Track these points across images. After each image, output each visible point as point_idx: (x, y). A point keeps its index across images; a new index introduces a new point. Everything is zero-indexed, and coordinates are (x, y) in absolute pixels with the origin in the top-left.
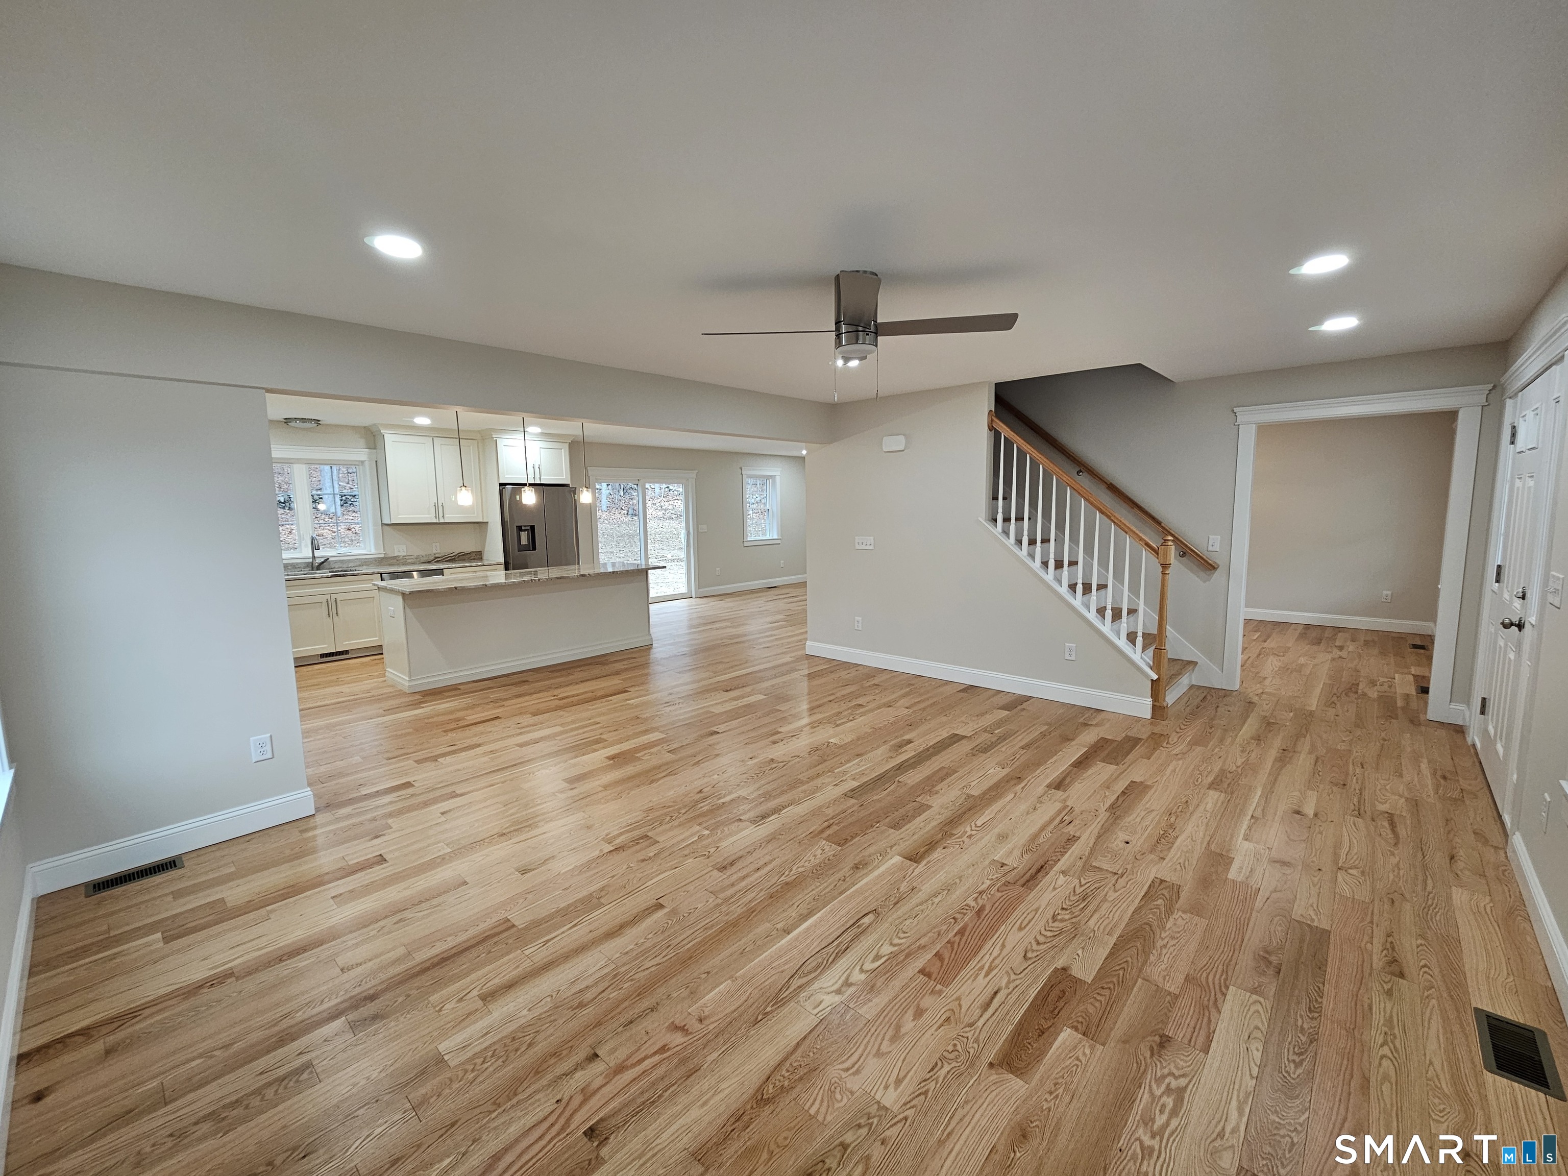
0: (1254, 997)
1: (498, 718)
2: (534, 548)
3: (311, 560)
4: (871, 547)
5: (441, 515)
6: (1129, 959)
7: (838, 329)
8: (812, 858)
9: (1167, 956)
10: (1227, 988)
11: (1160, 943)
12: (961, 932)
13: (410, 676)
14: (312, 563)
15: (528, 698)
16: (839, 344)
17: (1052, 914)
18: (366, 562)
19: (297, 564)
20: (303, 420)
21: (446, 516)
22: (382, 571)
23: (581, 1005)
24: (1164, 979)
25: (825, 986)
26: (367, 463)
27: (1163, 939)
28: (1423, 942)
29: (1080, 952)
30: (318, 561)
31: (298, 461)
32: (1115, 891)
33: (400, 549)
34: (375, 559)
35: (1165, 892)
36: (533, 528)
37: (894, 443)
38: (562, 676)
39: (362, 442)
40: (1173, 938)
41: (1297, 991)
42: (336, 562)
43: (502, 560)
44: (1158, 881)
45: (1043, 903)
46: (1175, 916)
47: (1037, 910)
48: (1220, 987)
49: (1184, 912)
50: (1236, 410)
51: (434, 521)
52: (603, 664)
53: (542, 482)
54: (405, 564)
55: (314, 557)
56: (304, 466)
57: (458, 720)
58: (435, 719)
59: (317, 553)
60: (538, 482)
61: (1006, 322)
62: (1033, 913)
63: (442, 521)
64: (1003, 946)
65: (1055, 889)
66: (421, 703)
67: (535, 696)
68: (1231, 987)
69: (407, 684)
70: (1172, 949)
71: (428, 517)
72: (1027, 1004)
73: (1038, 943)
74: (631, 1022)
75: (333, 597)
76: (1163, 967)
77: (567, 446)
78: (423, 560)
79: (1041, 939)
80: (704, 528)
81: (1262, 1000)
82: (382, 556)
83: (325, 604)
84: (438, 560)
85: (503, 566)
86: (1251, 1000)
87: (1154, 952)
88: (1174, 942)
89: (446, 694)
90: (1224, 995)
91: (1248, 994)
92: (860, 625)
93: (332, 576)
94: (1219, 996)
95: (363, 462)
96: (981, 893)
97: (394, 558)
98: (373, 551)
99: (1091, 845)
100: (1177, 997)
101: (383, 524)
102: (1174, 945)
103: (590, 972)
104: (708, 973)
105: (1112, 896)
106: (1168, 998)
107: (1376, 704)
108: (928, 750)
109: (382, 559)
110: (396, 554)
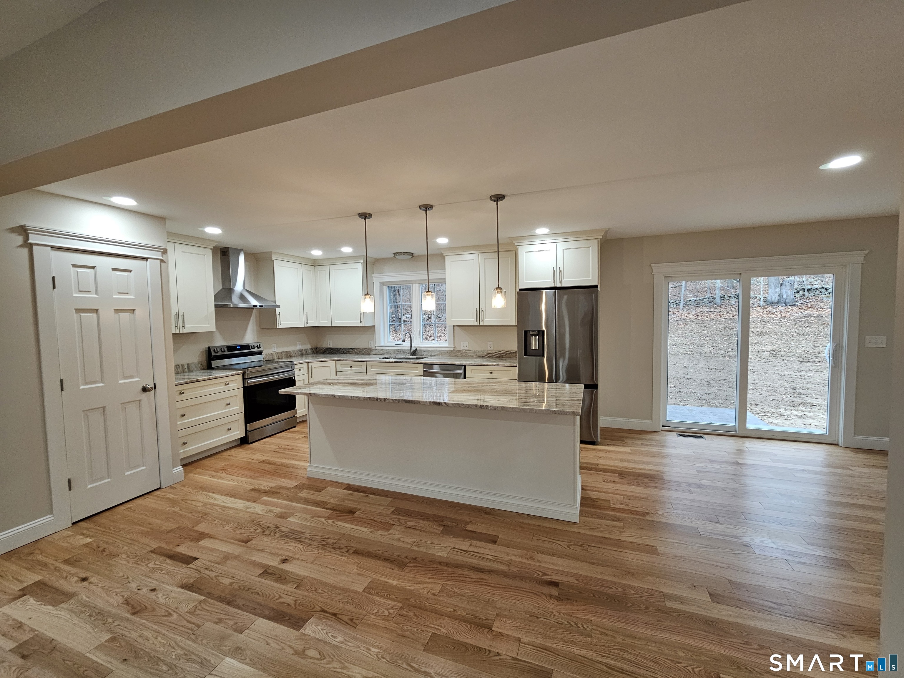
2: (543, 354)
5: (480, 319)
18: (442, 353)
19: (405, 350)
20: (403, 253)
21: (485, 319)
30: (413, 349)
33: (464, 345)
34: (448, 351)
36: (543, 333)
42: (425, 351)
51: (476, 324)
53: (563, 285)
55: (411, 346)
56: (418, 285)
60: (559, 285)
63: (482, 324)
71: (472, 321)
77: (597, 243)
78: (478, 354)
82: (453, 349)
84: (489, 356)
97: (459, 351)
98: (447, 345)
109: (452, 351)
110: (462, 348)
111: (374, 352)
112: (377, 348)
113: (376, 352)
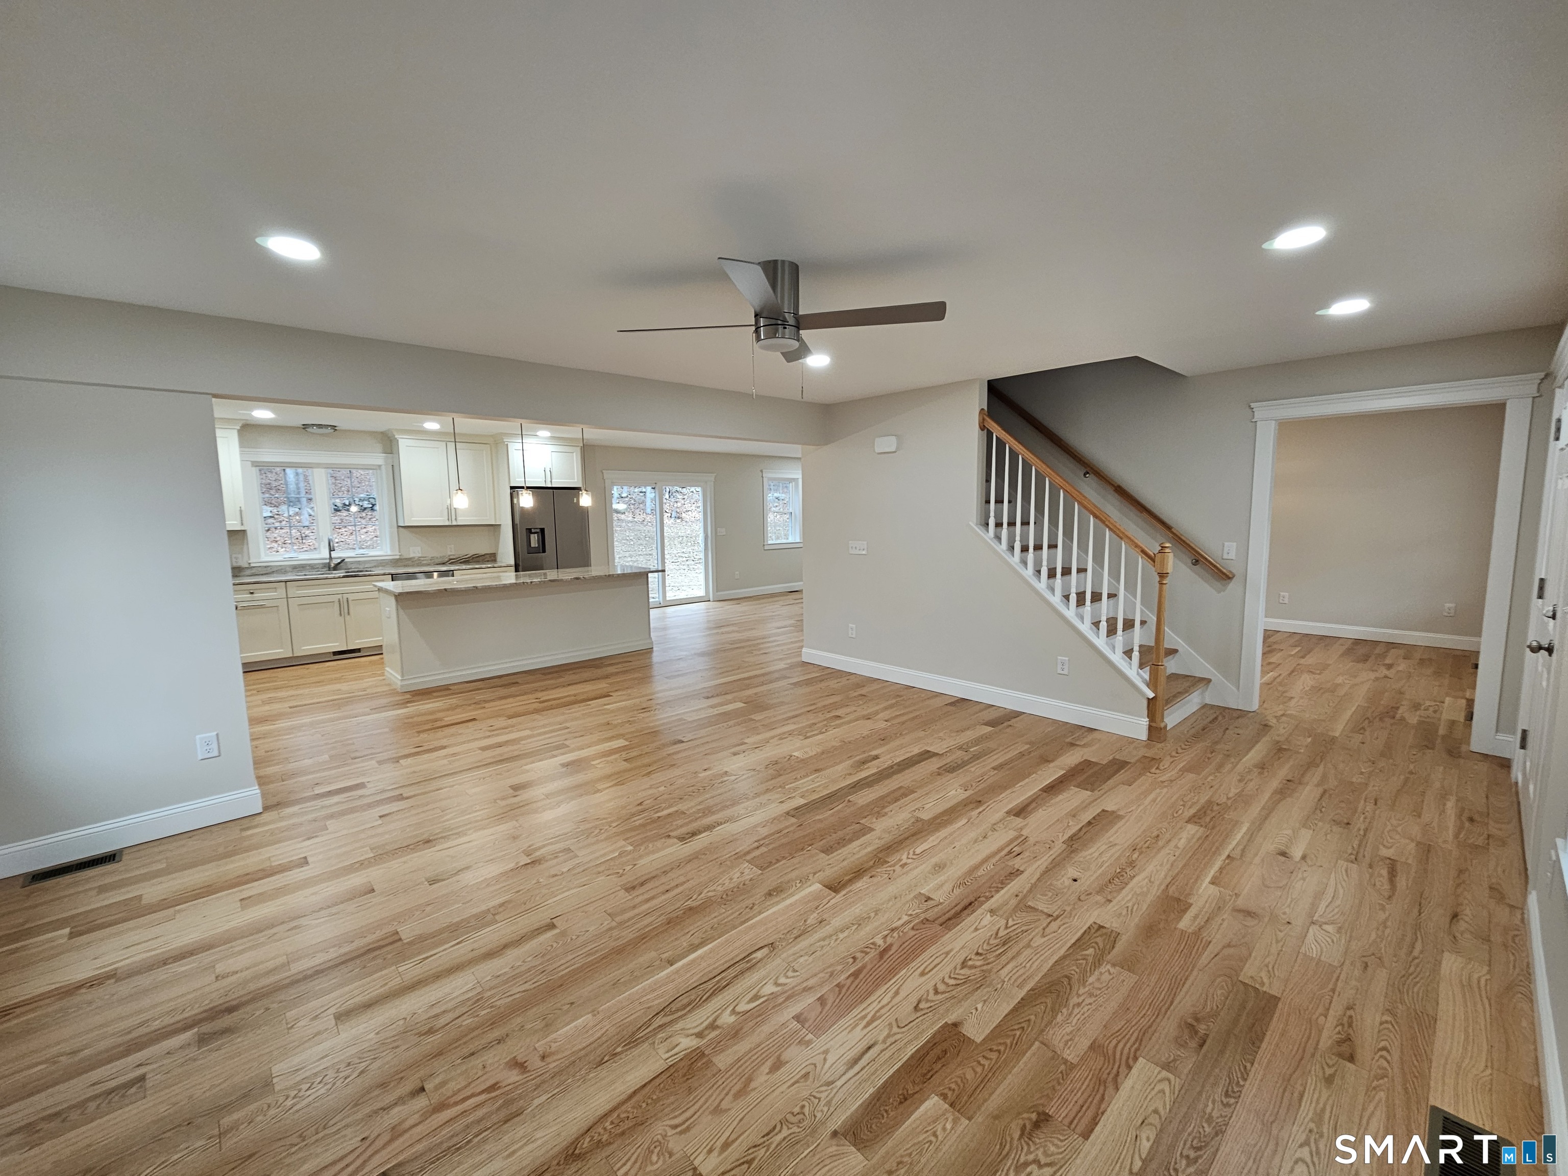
0: (1164, 1074)
1: (474, 719)
2: (544, 551)
3: (328, 561)
4: (864, 552)
5: (454, 517)
6: (1033, 1017)
7: (757, 322)
8: (727, 882)
9: (1078, 1016)
10: (1136, 1059)
11: (1074, 1000)
12: (855, 975)
13: (403, 676)
14: (329, 563)
15: (511, 700)
16: (758, 339)
17: (963, 958)
18: (382, 563)
19: (315, 564)
20: (320, 426)
21: (459, 518)
22: (393, 571)
23: (431, 1031)
24: (1066, 1045)
25: (688, 1026)
26: (383, 468)
27: (1079, 996)
28: (1389, 1019)
29: (979, 1006)
30: (335, 562)
31: (318, 465)
32: (1043, 936)
33: (415, 551)
34: (391, 561)
35: (1099, 940)
36: (542, 530)
37: (886, 444)
38: (552, 679)
39: (379, 447)
40: (1091, 995)
41: (1217, 1070)
42: (352, 563)
43: (512, 562)
44: (1096, 927)
45: (957, 945)
46: (1103, 969)
47: (947, 953)
48: (1128, 1058)
49: (1114, 965)
50: (1253, 405)
51: (447, 523)
52: (597, 667)
53: (554, 486)
54: (419, 565)
55: (331, 558)
56: (323, 470)
57: (436, 720)
58: (415, 719)
59: (334, 554)
60: (549, 486)
61: (935, 311)
62: (944, 956)
63: (454, 523)
64: (897, 993)
65: (976, 929)
66: (408, 702)
67: (518, 698)
68: (1141, 1059)
69: (399, 683)
70: (1086, 1009)
71: (442, 521)
72: (900, 1064)
73: (936, 992)
74: (473, 1054)
75: (345, 596)
76: (1069, 1030)
77: (579, 449)
78: (437, 561)
79: (941, 987)
80: (722, 531)
81: (1171, 1077)
82: (397, 557)
83: (337, 605)
84: (452, 561)
85: (513, 569)
86: (1159, 1077)
87: (1064, 1011)
88: (1091, 1000)
89: (435, 694)
90: (1130, 1068)
91: (1158, 1069)
92: (854, 632)
93: (344, 577)
94: (1123, 1069)
95: (380, 466)
96: (893, 930)
97: (408, 559)
98: (389, 553)
99: (1033, 881)
100: (1072, 1067)
101: (399, 527)
102: (1090, 1004)
103: (454, 995)
104: (572, 1003)
105: (1038, 941)
106: (1063, 1067)
107: (1413, 732)
108: (892, 767)
109: (398, 560)
110: (412, 555)
111: (248, 572)
112: (252, 565)
113: (253, 571)
